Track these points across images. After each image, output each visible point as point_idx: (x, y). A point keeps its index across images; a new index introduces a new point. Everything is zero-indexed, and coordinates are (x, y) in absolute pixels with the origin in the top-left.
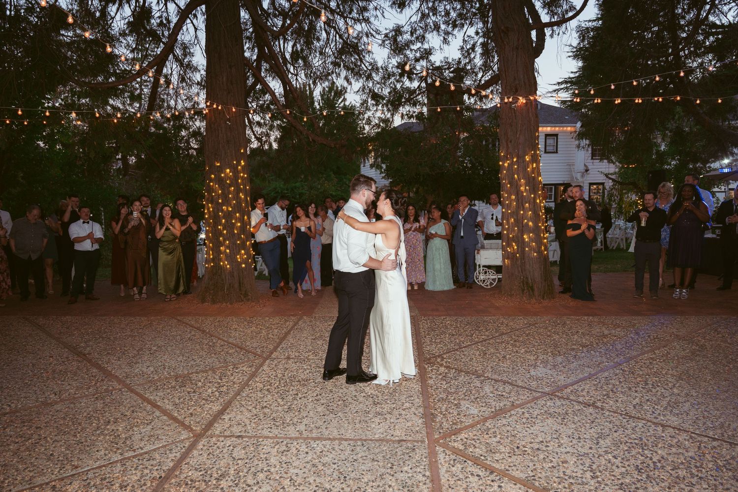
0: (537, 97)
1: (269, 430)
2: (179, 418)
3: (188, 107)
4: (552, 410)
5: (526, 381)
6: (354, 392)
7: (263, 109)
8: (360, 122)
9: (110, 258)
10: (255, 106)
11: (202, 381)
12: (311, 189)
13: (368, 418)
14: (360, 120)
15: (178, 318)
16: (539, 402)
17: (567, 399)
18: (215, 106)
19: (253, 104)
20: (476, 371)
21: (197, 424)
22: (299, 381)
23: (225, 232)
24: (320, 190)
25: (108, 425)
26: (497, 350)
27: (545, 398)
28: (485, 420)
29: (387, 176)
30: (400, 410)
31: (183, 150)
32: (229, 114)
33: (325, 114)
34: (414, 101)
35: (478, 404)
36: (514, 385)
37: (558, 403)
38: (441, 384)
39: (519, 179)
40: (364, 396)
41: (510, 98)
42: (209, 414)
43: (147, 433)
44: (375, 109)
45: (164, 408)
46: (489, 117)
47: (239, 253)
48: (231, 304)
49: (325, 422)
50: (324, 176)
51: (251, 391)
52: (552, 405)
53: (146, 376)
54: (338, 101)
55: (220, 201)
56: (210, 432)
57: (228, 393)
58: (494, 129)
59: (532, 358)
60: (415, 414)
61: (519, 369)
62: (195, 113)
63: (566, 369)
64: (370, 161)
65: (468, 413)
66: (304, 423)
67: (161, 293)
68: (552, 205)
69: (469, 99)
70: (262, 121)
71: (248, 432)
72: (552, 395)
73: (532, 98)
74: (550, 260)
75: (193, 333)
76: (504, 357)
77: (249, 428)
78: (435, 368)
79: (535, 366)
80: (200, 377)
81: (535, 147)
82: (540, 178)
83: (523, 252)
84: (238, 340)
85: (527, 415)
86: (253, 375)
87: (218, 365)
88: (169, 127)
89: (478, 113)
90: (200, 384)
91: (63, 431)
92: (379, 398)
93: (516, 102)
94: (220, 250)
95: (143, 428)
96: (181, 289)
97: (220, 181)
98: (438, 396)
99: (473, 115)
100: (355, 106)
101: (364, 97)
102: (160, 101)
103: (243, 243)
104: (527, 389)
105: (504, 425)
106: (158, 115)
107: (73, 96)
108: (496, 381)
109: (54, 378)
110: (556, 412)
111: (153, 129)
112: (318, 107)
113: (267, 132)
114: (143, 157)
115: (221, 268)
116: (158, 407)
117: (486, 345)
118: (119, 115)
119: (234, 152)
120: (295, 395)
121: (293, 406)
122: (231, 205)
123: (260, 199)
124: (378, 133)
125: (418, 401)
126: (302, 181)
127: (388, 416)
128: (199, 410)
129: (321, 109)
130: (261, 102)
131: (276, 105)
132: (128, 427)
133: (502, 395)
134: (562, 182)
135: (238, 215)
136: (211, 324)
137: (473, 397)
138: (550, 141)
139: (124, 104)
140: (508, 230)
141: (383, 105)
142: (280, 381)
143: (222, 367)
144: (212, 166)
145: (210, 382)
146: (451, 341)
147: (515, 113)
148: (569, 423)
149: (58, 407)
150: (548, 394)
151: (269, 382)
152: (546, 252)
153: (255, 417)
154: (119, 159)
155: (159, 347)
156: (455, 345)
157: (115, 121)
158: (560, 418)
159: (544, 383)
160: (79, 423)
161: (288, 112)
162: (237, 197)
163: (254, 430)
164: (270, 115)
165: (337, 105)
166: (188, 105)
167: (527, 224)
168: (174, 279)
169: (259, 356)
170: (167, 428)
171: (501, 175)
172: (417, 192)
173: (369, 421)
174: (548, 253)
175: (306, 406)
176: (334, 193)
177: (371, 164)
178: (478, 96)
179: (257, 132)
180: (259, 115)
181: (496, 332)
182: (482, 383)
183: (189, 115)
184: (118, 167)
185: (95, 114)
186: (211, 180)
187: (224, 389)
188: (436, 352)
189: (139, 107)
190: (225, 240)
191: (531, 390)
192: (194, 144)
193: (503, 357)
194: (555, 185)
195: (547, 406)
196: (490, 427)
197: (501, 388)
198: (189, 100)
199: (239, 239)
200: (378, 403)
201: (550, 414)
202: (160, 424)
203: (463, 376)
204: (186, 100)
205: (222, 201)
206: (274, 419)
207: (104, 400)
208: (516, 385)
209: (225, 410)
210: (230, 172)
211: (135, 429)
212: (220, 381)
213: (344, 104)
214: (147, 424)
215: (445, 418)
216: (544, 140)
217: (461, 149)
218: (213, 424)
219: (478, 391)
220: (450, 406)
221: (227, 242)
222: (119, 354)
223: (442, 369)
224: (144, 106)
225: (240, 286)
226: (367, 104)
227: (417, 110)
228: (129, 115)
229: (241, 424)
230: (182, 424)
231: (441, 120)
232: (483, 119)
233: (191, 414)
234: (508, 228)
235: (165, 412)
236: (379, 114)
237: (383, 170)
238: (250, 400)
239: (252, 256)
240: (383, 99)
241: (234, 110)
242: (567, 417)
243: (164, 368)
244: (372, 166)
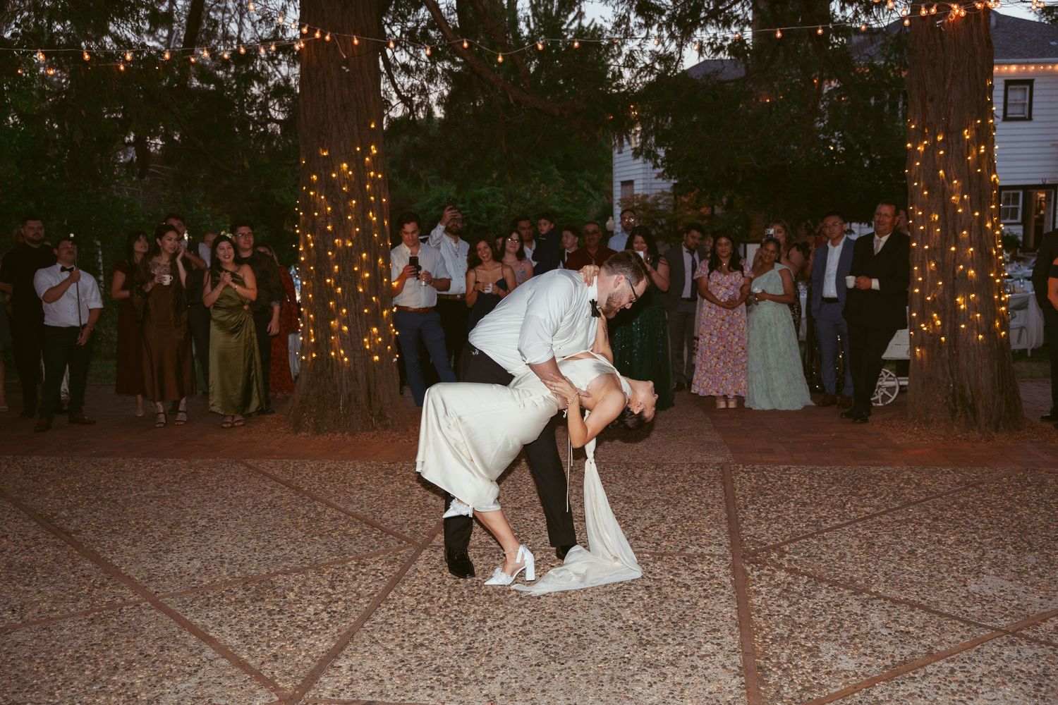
0: (990, 4)
1: (429, 692)
2: (252, 662)
3: (265, 36)
4: (1013, 667)
5: (958, 602)
6: (599, 618)
7: (414, 39)
8: (612, 61)
9: (115, 340)
10: (398, 33)
11: (296, 589)
12: (512, 202)
13: (627, 673)
14: (613, 56)
15: (249, 462)
16: (986, 649)
17: (1048, 643)
18: (318, 35)
19: (394, 28)
20: (852, 580)
21: (287, 677)
22: (487, 594)
23: (339, 289)
24: (530, 203)
25: (114, 674)
26: (898, 537)
27: (999, 642)
28: (872, 683)
29: (668, 174)
30: (694, 658)
31: (255, 124)
32: (346, 51)
33: (540, 47)
34: (726, 17)
35: (857, 648)
36: (934, 612)
37: (1028, 652)
38: (779, 606)
39: (949, 180)
40: (622, 628)
41: (932, 6)
42: (310, 656)
43: (190, 691)
44: (644, 34)
45: (222, 642)
46: (883, 46)
47: (367, 332)
48: (353, 435)
49: (540, 678)
50: (538, 172)
51: (392, 612)
52: (1015, 655)
53: (187, 578)
54: (566, 17)
55: (329, 227)
56: (312, 692)
57: (346, 616)
58: (894, 71)
59: (972, 555)
60: (724, 667)
61: (944, 578)
62: (278, 51)
63: (1045, 581)
64: (633, 142)
65: (835, 667)
66: (498, 679)
67: (214, 412)
68: (1018, 230)
69: (843, 9)
70: (413, 63)
71: (387, 696)
72: (1014, 634)
73: (979, 6)
74: (1013, 347)
75: (277, 493)
76: (912, 552)
77: (389, 686)
78: (766, 572)
79: (978, 574)
80: (292, 581)
81: (984, 110)
82: (994, 176)
83: (954, 333)
84: (365, 508)
85: (960, 676)
86: (396, 581)
87: (325, 557)
88: (226, 78)
89: (862, 37)
90: (292, 596)
91: (28, 685)
92: (651, 633)
93: (946, 15)
94: (329, 326)
95: (183, 682)
96: (255, 404)
97: (330, 187)
98: (772, 630)
99: (850, 41)
100: (601, 29)
101: (621, 10)
102: (209, 25)
103: (376, 313)
104: (961, 620)
105: (911, 695)
106: (206, 54)
107: (39, 17)
108: (895, 602)
109: (10, 579)
110: (1022, 671)
111: (196, 83)
112: (526, 32)
113: (422, 85)
114: (176, 138)
115: (333, 364)
116: (211, 641)
117: (875, 526)
118: (129, 57)
119: (356, 127)
120: (479, 621)
121: (476, 645)
122: (350, 235)
123: (409, 223)
124: (649, 82)
125: (731, 640)
126: (492, 184)
127: (669, 670)
128: (290, 648)
129: (532, 38)
130: (409, 24)
131: (441, 30)
132: (153, 679)
133: (908, 633)
134: (1040, 182)
135: (364, 255)
136: (313, 476)
137: (845, 635)
138: (1017, 95)
139: (138, 31)
140: (921, 285)
141: (660, 26)
142: (449, 593)
143: (335, 562)
144: (314, 156)
145: (311, 593)
146: (800, 518)
147: (941, 38)
148: (1050, 694)
149: (19, 636)
150: (1006, 632)
151: (428, 594)
152: (1003, 333)
153: (400, 665)
154: (130, 144)
155: (211, 520)
156: (807, 526)
157: (122, 68)
158: (1030, 684)
159: (997, 609)
160: (59, 670)
161: (466, 45)
162: (363, 220)
163: (400, 692)
164: (428, 52)
165: (564, 27)
166: (265, 32)
167: (964, 273)
168: (240, 384)
169: (409, 541)
170: (227, 683)
171: (910, 170)
172: (729, 206)
173: (631, 679)
174: (1007, 336)
175: (502, 644)
176: (558, 209)
177: (635, 149)
178: (861, 3)
179: (403, 86)
180: (407, 51)
181: (895, 500)
182: (864, 606)
183: (267, 53)
184: (129, 158)
185: (83, 56)
186: (311, 186)
187: (339, 607)
188: (769, 538)
189: (169, 38)
190: (339, 307)
191: (969, 623)
192: (277, 113)
193: (909, 552)
194: (1025, 188)
195: (1004, 657)
196: (881, 698)
197: (905, 618)
198: (267, 22)
199: (368, 303)
200: (648, 642)
201: (1009, 674)
202: (214, 675)
203: (824, 591)
204: (260, 21)
205: (333, 228)
206: (437, 670)
207: (106, 624)
208: (937, 613)
209: (342, 649)
210: (349, 169)
211: (167, 683)
212: (330, 591)
213: (580, 24)
214: (190, 674)
215: (787, 676)
216: (1002, 94)
217: (822, 115)
218: (318, 678)
219: (856, 622)
220: (796, 651)
221: (344, 311)
222: (134, 532)
223: (781, 575)
224: (178, 34)
225: (369, 397)
226: (627, 24)
227: (732, 33)
228: (149, 54)
229: (373, 679)
230: (258, 675)
231: (782, 54)
232: (872, 50)
233: (275, 656)
234: (924, 280)
235: (224, 651)
236: (651, 45)
237: (659, 161)
238: (391, 630)
239: (393, 338)
240: (661, 12)
241: (356, 42)
242: (1047, 682)
243: (222, 563)
244: (637, 153)
